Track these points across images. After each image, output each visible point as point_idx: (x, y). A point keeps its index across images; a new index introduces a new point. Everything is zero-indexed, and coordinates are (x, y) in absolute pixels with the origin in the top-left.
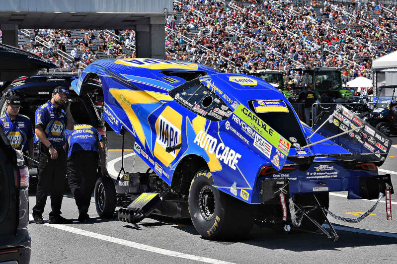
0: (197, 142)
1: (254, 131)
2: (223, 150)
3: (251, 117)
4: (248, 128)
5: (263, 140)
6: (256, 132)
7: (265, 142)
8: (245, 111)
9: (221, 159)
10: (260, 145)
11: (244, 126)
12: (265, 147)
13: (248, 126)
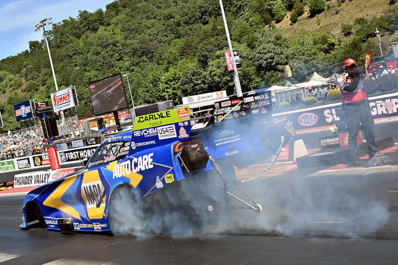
0: (115, 177)
1: (154, 128)
2: (137, 163)
3: (148, 119)
4: (150, 131)
5: (165, 127)
6: (156, 127)
7: (167, 127)
8: (141, 120)
9: (139, 171)
10: (165, 134)
11: (146, 132)
12: (169, 131)
13: (148, 129)
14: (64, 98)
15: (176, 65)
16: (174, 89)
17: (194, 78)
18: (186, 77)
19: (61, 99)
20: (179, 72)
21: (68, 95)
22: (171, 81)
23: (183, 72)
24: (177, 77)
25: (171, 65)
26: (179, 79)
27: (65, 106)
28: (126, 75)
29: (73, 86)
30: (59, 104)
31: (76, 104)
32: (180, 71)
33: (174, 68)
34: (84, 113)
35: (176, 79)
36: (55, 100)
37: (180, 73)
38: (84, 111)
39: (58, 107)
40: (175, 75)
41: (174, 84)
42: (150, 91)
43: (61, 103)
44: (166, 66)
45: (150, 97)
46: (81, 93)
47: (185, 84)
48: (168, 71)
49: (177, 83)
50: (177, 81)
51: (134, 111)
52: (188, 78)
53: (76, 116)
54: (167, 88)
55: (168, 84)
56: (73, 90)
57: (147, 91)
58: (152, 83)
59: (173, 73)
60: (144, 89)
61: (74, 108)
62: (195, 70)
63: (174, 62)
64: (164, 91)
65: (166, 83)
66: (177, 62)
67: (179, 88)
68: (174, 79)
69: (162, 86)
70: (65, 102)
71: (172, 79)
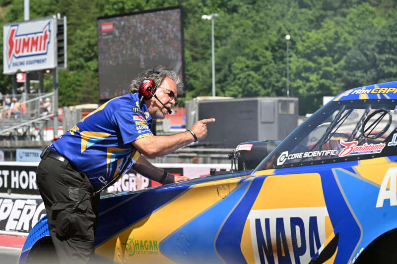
14: (35, 43)
15: (344, 15)
16: (326, 75)
17: (384, 57)
18: (362, 50)
19: (26, 44)
20: (346, 35)
21: (46, 37)
22: (322, 54)
23: (356, 38)
24: (339, 47)
25: (330, 13)
26: (343, 51)
27: (31, 63)
28: (209, 17)
29: (63, 15)
30: (21, 54)
31: (60, 63)
32: (350, 33)
33: (337, 23)
34: (89, 93)
35: (336, 52)
36: (11, 42)
37: (350, 38)
38: (91, 89)
39: (15, 60)
40: (337, 40)
41: (327, 64)
42: (264, 69)
43: (25, 53)
44: (317, 14)
45: (262, 84)
46: (93, 41)
47: (357, 67)
48: (318, 27)
49: (335, 62)
50: (336, 56)
51: (196, 106)
52: (366, 55)
53: (54, 94)
54: (308, 69)
55: (314, 61)
56: (60, 28)
57: (257, 69)
58: (273, 50)
59: (331, 33)
60: (249, 63)
61: (52, 71)
62: (389, 39)
63: (341, 7)
64: (298, 75)
65: (309, 57)
66: (347, 7)
67: (339, 75)
68: (331, 50)
69: (295, 62)
70: (34, 52)
71: (325, 49)
